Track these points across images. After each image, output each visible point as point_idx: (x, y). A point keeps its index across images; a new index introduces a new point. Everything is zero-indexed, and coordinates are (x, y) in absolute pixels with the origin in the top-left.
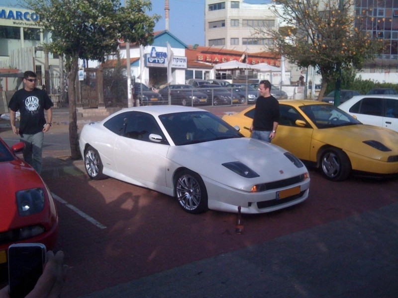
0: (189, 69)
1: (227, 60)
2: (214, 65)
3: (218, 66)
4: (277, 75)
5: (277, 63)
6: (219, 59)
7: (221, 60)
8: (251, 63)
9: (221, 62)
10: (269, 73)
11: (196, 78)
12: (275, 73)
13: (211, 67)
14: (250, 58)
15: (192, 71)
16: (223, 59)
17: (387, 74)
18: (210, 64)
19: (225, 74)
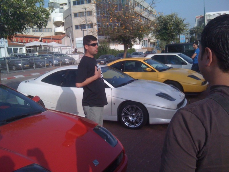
0: (9, 47)
1: (31, 41)
2: (24, 44)
3: (27, 45)
4: (64, 49)
5: (60, 42)
6: (26, 41)
7: (27, 41)
8: (45, 42)
9: (28, 43)
10: (60, 48)
11: (14, 52)
12: (63, 47)
13: (24, 46)
14: (45, 40)
15: (12, 48)
16: (28, 40)
18: (22, 44)
19: (30, 50)
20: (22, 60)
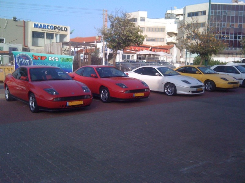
0: (124, 54)
1: (142, 50)
3: (138, 53)
4: (169, 58)
5: (168, 52)
7: (139, 49)
8: (154, 51)
9: (139, 51)
10: (165, 57)
11: (127, 59)
12: (168, 57)
13: (135, 53)
14: (154, 49)
16: (140, 49)
17: (227, 58)
18: (134, 52)
19: (141, 57)
20: (132, 65)
